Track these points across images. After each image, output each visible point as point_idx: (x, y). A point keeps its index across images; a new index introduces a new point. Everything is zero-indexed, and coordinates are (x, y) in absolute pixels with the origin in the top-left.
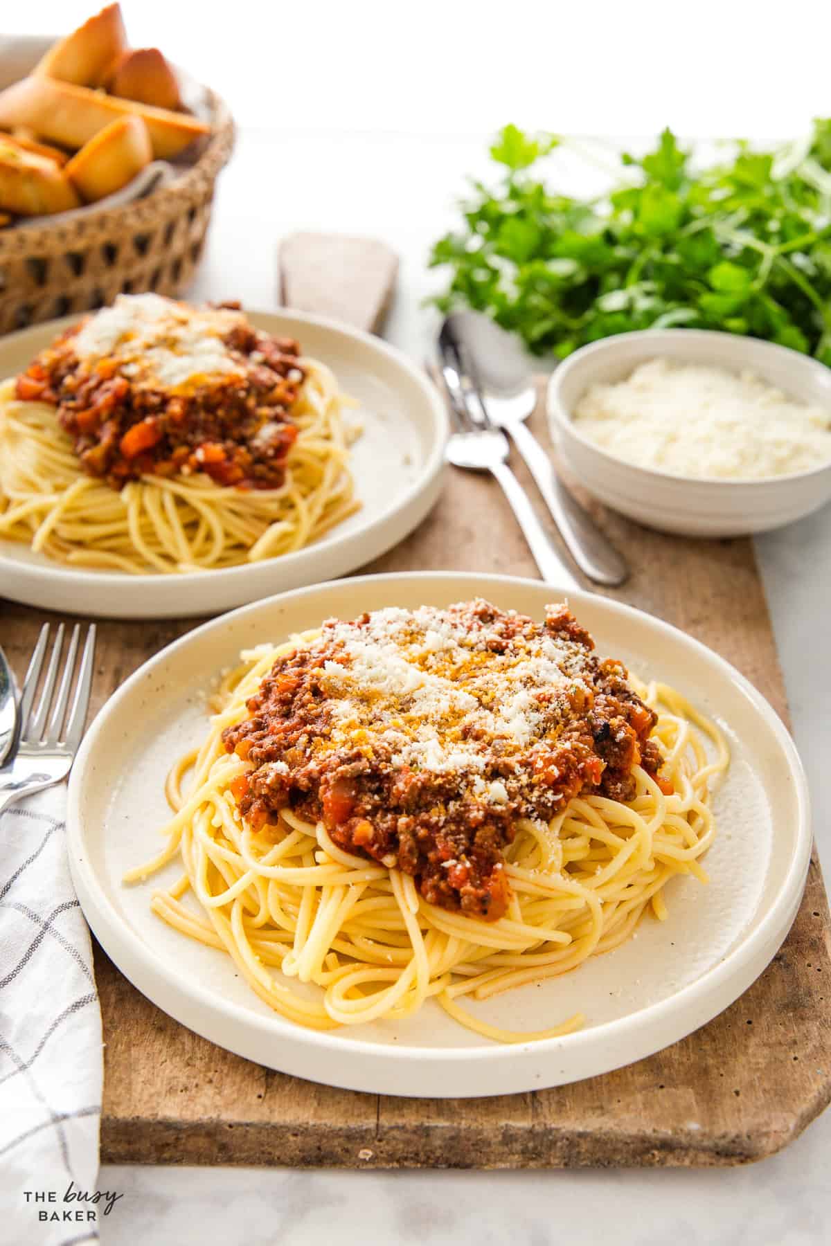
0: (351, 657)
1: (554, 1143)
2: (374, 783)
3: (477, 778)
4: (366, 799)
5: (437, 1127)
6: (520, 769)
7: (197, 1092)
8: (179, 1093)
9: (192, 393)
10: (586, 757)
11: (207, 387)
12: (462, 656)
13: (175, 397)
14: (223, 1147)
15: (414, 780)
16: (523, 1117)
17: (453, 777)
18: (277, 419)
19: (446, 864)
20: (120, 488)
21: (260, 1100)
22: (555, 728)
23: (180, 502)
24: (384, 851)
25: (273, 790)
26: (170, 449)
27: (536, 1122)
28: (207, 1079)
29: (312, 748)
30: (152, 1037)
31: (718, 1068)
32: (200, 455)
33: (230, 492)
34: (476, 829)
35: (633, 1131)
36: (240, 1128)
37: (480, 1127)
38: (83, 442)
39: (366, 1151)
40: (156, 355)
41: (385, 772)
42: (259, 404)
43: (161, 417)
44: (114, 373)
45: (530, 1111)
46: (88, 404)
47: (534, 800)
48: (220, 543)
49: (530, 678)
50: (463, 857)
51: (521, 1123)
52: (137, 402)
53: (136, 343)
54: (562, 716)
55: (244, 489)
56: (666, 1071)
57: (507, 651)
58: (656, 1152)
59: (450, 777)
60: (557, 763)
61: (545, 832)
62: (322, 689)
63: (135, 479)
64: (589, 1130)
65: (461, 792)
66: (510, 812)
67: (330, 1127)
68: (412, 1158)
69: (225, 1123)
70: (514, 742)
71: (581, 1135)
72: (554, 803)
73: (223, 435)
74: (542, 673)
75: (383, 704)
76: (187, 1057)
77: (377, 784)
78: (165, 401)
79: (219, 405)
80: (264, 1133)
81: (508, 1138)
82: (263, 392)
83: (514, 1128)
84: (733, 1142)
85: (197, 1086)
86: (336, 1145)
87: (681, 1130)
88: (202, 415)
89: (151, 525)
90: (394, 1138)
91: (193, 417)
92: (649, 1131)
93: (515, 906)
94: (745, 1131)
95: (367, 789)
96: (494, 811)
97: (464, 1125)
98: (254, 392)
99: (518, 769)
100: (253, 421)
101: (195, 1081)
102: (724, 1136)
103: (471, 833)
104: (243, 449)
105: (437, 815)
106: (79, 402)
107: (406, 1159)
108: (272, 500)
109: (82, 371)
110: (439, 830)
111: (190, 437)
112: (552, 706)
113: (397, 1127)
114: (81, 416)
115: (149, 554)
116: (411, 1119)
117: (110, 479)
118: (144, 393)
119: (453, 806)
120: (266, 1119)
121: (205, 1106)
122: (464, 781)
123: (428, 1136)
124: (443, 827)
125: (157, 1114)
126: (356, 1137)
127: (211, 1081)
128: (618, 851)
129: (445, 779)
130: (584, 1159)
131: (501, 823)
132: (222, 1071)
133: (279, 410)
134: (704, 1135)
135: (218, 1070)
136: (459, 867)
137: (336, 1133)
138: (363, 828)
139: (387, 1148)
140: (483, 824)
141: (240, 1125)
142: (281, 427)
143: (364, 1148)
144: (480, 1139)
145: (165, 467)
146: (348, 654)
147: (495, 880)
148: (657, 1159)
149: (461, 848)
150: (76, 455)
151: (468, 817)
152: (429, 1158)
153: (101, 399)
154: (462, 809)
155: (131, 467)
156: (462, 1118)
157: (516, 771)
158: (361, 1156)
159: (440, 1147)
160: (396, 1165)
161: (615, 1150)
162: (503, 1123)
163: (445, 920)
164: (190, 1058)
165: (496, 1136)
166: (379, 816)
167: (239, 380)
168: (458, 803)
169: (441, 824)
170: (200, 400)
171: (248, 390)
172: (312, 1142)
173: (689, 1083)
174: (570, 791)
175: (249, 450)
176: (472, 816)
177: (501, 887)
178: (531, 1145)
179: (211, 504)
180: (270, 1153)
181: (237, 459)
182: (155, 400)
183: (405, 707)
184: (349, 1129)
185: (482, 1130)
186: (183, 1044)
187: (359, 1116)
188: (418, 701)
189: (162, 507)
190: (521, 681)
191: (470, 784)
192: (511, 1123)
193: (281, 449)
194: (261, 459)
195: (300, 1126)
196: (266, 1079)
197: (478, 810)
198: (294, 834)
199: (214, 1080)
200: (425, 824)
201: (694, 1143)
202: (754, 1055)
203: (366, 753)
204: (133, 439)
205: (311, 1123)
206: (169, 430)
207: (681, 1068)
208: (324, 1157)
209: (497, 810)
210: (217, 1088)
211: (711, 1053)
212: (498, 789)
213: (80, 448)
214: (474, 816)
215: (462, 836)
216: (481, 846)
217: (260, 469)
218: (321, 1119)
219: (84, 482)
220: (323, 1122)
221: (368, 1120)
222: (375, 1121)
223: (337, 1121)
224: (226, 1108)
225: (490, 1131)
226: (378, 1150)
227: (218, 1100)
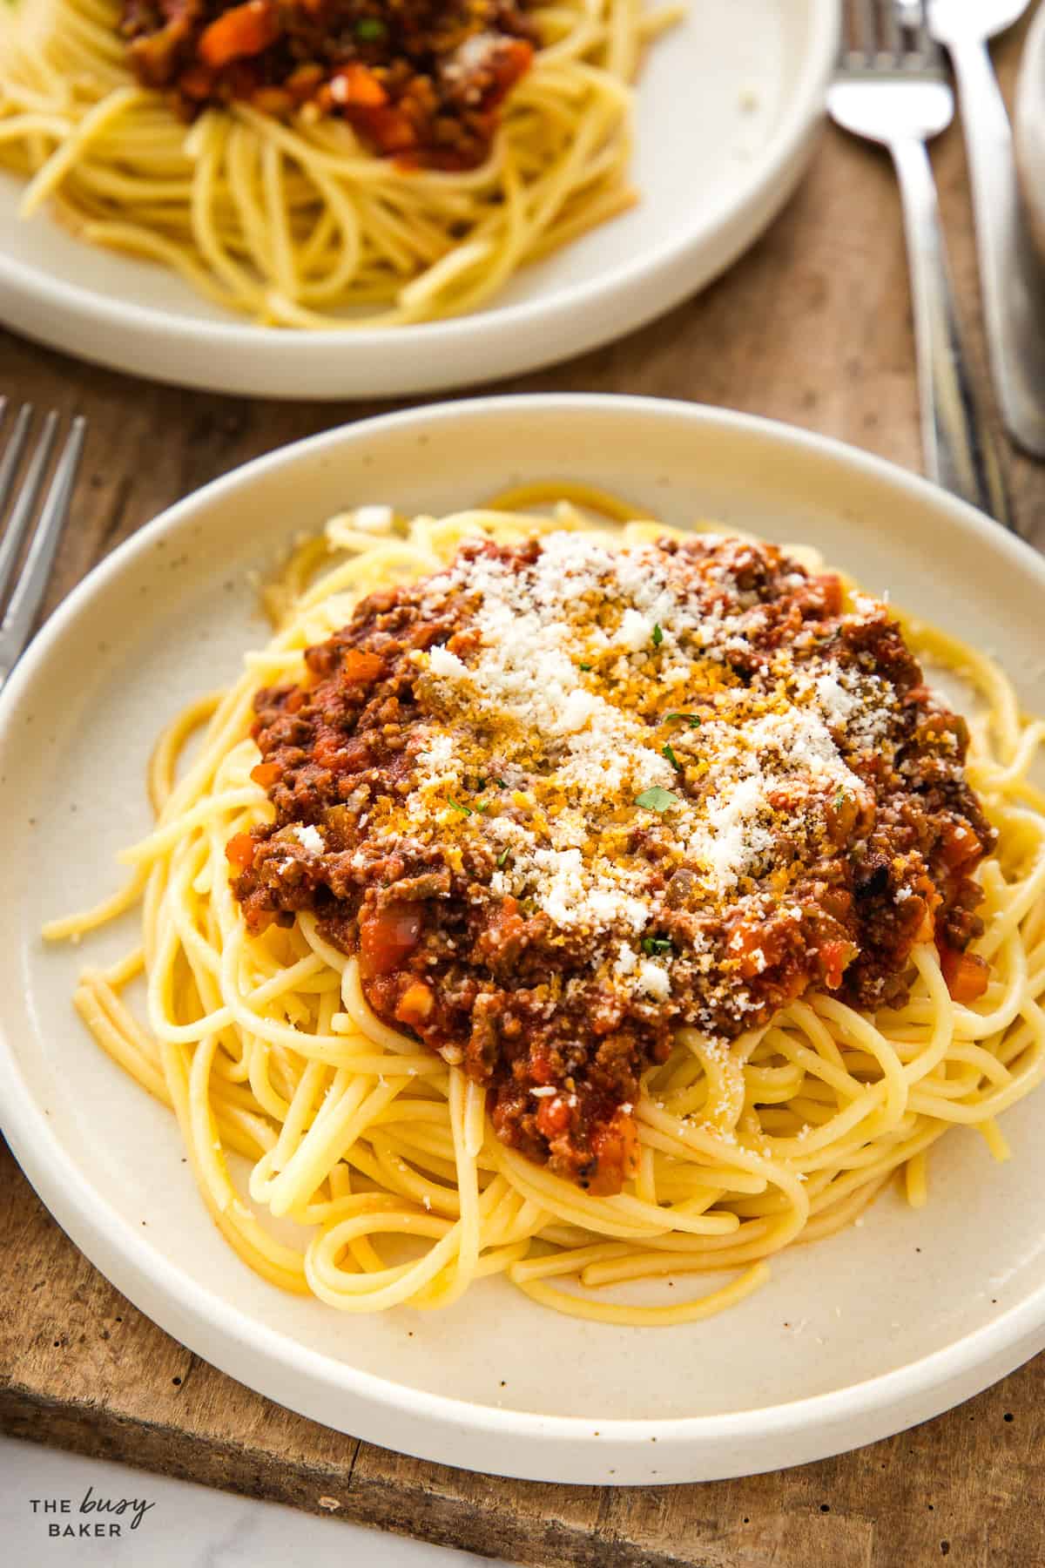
0: (484, 640)
1: (627, 1562)
2: (455, 913)
3: (624, 948)
4: (433, 941)
5: (443, 1498)
6: (702, 943)
7: (80, 1351)
8: (51, 1346)
10: (824, 937)
12: (678, 671)
14: (108, 1442)
15: (516, 932)
16: (584, 1517)
17: (585, 938)
18: (501, 25)
19: (537, 1092)
21: (176, 1388)
22: (788, 867)
23: (291, 165)
24: (442, 1038)
25: (288, 884)
27: (602, 1528)
28: (102, 1331)
29: (372, 814)
30: (31, 1235)
31: (928, 1494)
32: (340, 88)
33: (384, 169)
34: (603, 1038)
36: (136, 1427)
37: (513, 1514)
38: (137, 17)
39: (329, 1499)
41: (476, 901)
45: (597, 1510)
47: (713, 1003)
49: (775, 752)
50: (570, 1082)
51: (577, 1525)
54: (808, 844)
55: (410, 165)
57: (755, 679)
59: (579, 939)
60: (767, 944)
61: (721, 1060)
62: (417, 696)
63: (220, 107)
65: (594, 965)
66: (667, 1018)
67: (274, 1458)
68: (402, 1525)
69: (113, 1414)
70: (707, 884)
72: (746, 1014)
73: (388, 51)
74: (799, 747)
75: (514, 746)
76: (78, 1284)
77: (460, 916)
80: (173, 1442)
81: (555, 1538)
83: (565, 1527)
85: (83, 1339)
86: (285, 1482)
88: (359, 3)
90: (376, 1495)
93: (645, 1175)
95: (438, 926)
96: (638, 1012)
97: (486, 1505)
99: (699, 942)
100: (454, 22)
101: (81, 1331)
103: (593, 1042)
104: (423, 84)
105: (540, 1000)
107: (392, 1523)
110: (543, 1023)
111: (330, 44)
112: (794, 823)
113: (381, 1483)
116: (404, 1479)
117: (174, 98)
119: (575, 988)
120: (177, 1423)
121: (87, 1380)
122: (603, 947)
123: (428, 1505)
124: (551, 1021)
125: (8, 1378)
126: (316, 1480)
127: (106, 1336)
128: (848, 1103)
129: (570, 939)
131: (646, 1033)
135: (122, 1318)
136: (558, 1103)
137: (284, 1468)
138: (417, 997)
139: (364, 1503)
140: (615, 1031)
141: (135, 1422)
142: (505, 43)
143: (329, 1496)
144: (511, 1529)
145: (274, 98)
146: (478, 633)
147: (615, 1132)
149: (572, 1064)
150: (123, 38)
151: (594, 1015)
152: (428, 1530)
154: (588, 996)
155: (215, 84)
156: (485, 1497)
157: (696, 944)
158: (322, 1503)
159: (447, 1523)
160: (376, 1526)
162: (549, 1517)
164: (83, 1288)
165: (535, 1531)
166: (448, 977)
168: (584, 984)
169: (547, 1015)
172: (246, 1469)
173: (871, 1511)
174: (780, 998)
175: (436, 86)
176: (600, 1015)
177: (622, 1147)
178: (590, 1554)
181: (407, 103)
183: (551, 759)
184: (306, 1468)
185: (514, 1518)
187: (325, 1451)
188: (575, 755)
189: (258, 169)
190: (758, 756)
191: (611, 955)
192: (562, 1520)
193: (495, 90)
195: (229, 1445)
197: (613, 1007)
198: (311, 957)
199: (113, 1334)
200: (521, 1012)
202: (997, 1482)
203: (451, 859)
204: (225, 36)
205: (247, 1446)
206: (293, 28)
208: (267, 1490)
209: (644, 1013)
210: (112, 1350)
211: (927, 1464)
212: (654, 976)
213: (131, 26)
214: (605, 1018)
215: (578, 1043)
216: (605, 1068)
217: (448, 128)
218: (263, 1441)
219: (124, 95)
220: (265, 1449)
221: (336, 1459)
222: (347, 1466)
223: (287, 1452)
224: (120, 1390)
225: (526, 1523)
226: (349, 1503)
227: (111, 1374)
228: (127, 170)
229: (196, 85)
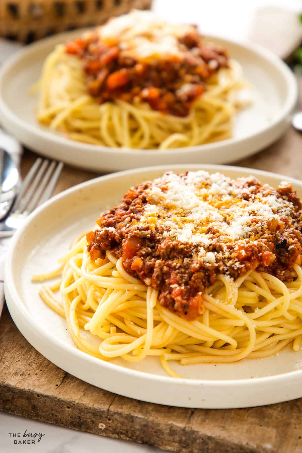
0: (168, 188)
1: (195, 439)
2: (152, 243)
3: (202, 249)
4: (145, 249)
5: (137, 417)
6: (227, 249)
7: (28, 377)
8: (19, 375)
9: (150, 61)
10: (264, 251)
12: (227, 198)
13: (141, 62)
14: (34, 407)
15: (169, 243)
16: (182, 422)
17: (190, 246)
18: (194, 82)
19: (172, 286)
20: (102, 104)
21: (57, 387)
22: (255, 236)
23: (131, 117)
24: (145, 276)
25: (103, 238)
26: (132, 88)
27: (187, 426)
28: (36, 373)
29: (130, 224)
30: (17, 350)
31: (295, 425)
32: (146, 93)
34: (194, 273)
35: (237, 442)
36: (43, 398)
37: (159, 422)
38: (90, 78)
39: (102, 424)
40: (139, 41)
41: (158, 238)
42: (187, 73)
43: (131, 71)
45: (187, 420)
46: (97, 59)
47: (228, 264)
48: (146, 141)
49: (254, 212)
50: (182, 284)
51: (179, 424)
52: (120, 61)
53: (132, 33)
54: (262, 231)
55: (165, 114)
56: (266, 420)
57: (250, 199)
59: (188, 246)
60: (246, 250)
61: (230, 282)
62: (147, 199)
63: (111, 101)
64: (213, 436)
65: (192, 254)
66: (214, 268)
67: (85, 406)
68: (124, 434)
69: (35, 393)
70: (230, 238)
71: (209, 438)
72: (238, 269)
74: (262, 210)
75: (175, 211)
77: (153, 244)
78: (135, 63)
79: (164, 70)
80: (54, 403)
81: (172, 432)
82: (191, 68)
83: (175, 426)
85: (29, 374)
86: (88, 417)
87: (262, 447)
88: (153, 74)
89: (112, 126)
90: (116, 420)
91: (148, 74)
92: (244, 443)
93: (207, 317)
95: (146, 245)
96: (205, 265)
97: (151, 419)
98: (185, 67)
99: (225, 248)
100: (180, 82)
101: (29, 372)
103: (191, 275)
104: (170, 95)
105: (176, 263)
106: (94, 58)
107: (121, 433)
108: (180, 124)
109: (99, 44)
110: (175, 270)
111: (143, 84)
112: (257, 225)
113: (118, 413)
114: (92, 65)
115: (108, 140)
116: (125, 410)
118: (125, 58)
119: (186, 260)
120: (56, 395)
121: (29, 384)
122: (195, 249)
123: (132, 421)
124: (178, 269)
125: (5, 382)
126: (97, 414)
127: (37, 374)
128: (270, 302)
129: (185, 246)
131: (207, 272)
132: (44, 371)
133: (197, 78)
134: (272, 451)
135: (42, 370)
136: (179, 288)
137: (87, 410)
138: (137, 261)
139: (113, 425)
140: (198, 271)
141: (42, 395)
142: (196, 87)
143: (102, 422)
144: (159, 429)
145: (126, 96)
146: (167, 187)
147: (196, 299)
149: (184, 280)
151: (191, 267)
152: (133, 435)
153: (104, 58)
154: (190, 262)
155: (111, 94)
156: (151, 416)
157: (224, 250)
158: (100, 427)
159: (139, 430)
160: (117, 436)
161: (227, 451)
162: (170, 422)
163: (167, 316)
164: (31, 362)
165: (166, 429)
166: (148, 258)
167: (178, 59)
168: (189, 259)
169: (177, 267)
170: (154, 65)
171: (182, 65)
172: (76, 413)
173: (276, 427)
174: (249, 265)
175: (174, 96)
177: (198, 303)
178: (184, 438)
180: (56, 416)
181: (165, 98)
183: (186, 215)
184: (94, 409)
185: (159, 424)
186: (31, 355)
187: (100, 402)
188: (193, 213)
189: (120, 119)
190: (249, 212)
191: (197, 251)
192: (174, 423)
193: (191, 98)
194: (178, 101)
195: (71, 402)
196: (64, 379)
197: (197, 263)
198: (109, 264)
199: (39, 374)
200: (169, 266)
203: (152, 228)
204: (114, 79)
205: (77, 402)
206: (133, 78)
207: (275, 420)
208: (82, 424)
209: (206, 266)
210: (38, 377)
211: (296, 418)
212: (211, 256)
213: (88, 81)
214: (194, 266)
215: (186, 275)
216: (194, 282)
217: (177, 106)
218: (82, 401)
219: (84, 99)
220: (82, 403)
221: (104, 406)
222: (108, 407)
223: (89, 403)
224: (39, 387)
225: (163, 425)
226: (109, 425)
227: (37, 383)
228: (84, 119)
229: (105, 95)
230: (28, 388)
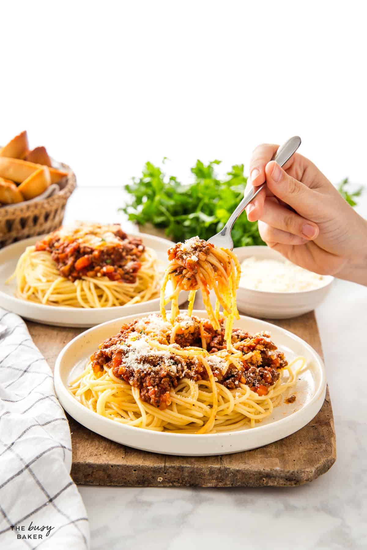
1: (228, 474)
5: (186, 467)
7: (100, 456)
8: (94, 456)
9: (102, 248)
11: (107, 247)
13: (96, 250)
14: (109, 476)
16: (217, 464)
18: (134, 260)
20: (73, 282)
21: (123, 458)
23: (97, 287)
26: (94, 267)
27: (221, 466)
28: (104, 453)
30: (84, 441)
31: (288, 454)
32: (104, 269)
33: (115, 283)
35: (256, 470)
37: (202, 467)
38: (61, 265)
39: (160, 478)
40: (89, 237)
42: (127, 255)
43: (90, 256)
44: (73, 241)
45: (220, 463)
46: (63, 251)
51: (216, 466)
52: (82, 250)
53: (82, 233)
55: (120, 282)
56: (269, 454)
58: (264, 479)
63: (80, 278)
64: (240, 469)
67: (148, 467)
68: (177, 481)
69: (110, 465)
71: (238, 471)
73: (113, 264)
76: (97, 447)
78: (92, 251)
79: (112, 254)
80: (124, 469)
81: (212, 472)
82: (129, 251)
83: (213, 467)
84: (292, 474)
85: (100, 454)
86: (149, 475)
87: (273, 469)
88: (106, 257)
89: (85, 295)
90: (171, 472)
91: (102, 257)
92: (262, 470)
94: (296, 470)
97: (196, 466)
98: (125, 250)
100: (125, 260)
102: (288, 472)
104: (121, 269)
106: (60, 251)
107: (175, 482)
108: (132, 288)
109: (61, 242)
111: (101, 264)
113: (172, 467)
114: (60, 256)
116: (177, 464)
117: (70, 277)
118: (85, 247)
120: (124, 464)
121: (103, 460)
123: (183, 471)
125: (86, 462)
126: (156, 471)
127: (105, 453)
130: (239, 482)
132: (109, 451)
133: (134, 257)
134: (281, 471)
137: (149, 469)
139: (169, 476)
141: (115, 466)
142: (135, 263)
143: (160, 477)
144: (202, 473)
145: (91, 273)
148: (265, 482)
150: (58, 270)
152: (183, 481)
153: (68, 250)
155: (78, 273)
158: (159, 480)
159: (187, 476)
160: (171, 484)
161: (250, 478)
162: (210, 466)
164: (98, 447)
165: (207, 471)
167: (120, 245)
170: (105, 251)
171: (123, 249)
172: (141, 473)
173: (277, 457)
175: (123, 270)
178: (220, 475)
179: (108, 288)
180: (125, 479)
181: (118, 272)
182: (89, 250)
184: (155, 468)
185: (202, 469)
187: (158, 462)
189: (90, 289)
192: (212, 466)
193: (135, 270)
194: (127, 273)
195: (137, 466)
201: (278, 475)
202: (301, 451)
204: (80, 263)
205: (141, 465)
206: (93, 260)
207: (275, 454)
208: (145, 481)
210: (107, 455)
213: (59, 267)
217: (127, 276)
218: (144, 464)
219: (60, 279)
220: (145, 465)
221: (161, 464)
222: (164, 465)
223: (150, 465)
224: (111, 460)
225: (205, 469)
226: (165, 477)
227: (108, 458)
228: (61, 293)
229: (75, 274)
230: (103, 463)
